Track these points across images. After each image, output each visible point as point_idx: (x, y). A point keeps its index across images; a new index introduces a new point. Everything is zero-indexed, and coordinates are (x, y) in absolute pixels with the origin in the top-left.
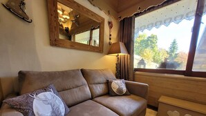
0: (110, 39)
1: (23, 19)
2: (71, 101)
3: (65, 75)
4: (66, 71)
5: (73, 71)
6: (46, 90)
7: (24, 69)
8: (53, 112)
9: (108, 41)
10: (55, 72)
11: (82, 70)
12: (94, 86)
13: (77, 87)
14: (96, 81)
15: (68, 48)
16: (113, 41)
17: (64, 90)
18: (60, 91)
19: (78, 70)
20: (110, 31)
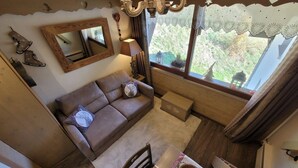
0: (120, 34)
1: (40, 66)
6: (78, 111)
9: (118, 37)
11: (96, 82)
12: (110, 94)
17: (87, 105)
19: (93, 82)
20: (118, 25)
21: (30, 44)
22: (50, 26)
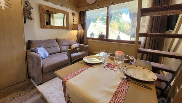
0: (73, 22)
1: (30, 19)
2: (51, 52)
3: (48, 41)
4: (48, 40)
5: (52, 39)
6: (41, 47)
7: (30, 39)
8: (44, 54)
9: (72, 23)
10: (43, 40)
11: (56, 39)
12: (62, 47)
13: (53, 47)
14: (63, 45)
15: (49, 29)
16: (75, 23)
17: (47, 48)
18: (46, 48)
19: (54, 39)
20: (73, 18)
21: (31, 8)
22: (44, 6)
